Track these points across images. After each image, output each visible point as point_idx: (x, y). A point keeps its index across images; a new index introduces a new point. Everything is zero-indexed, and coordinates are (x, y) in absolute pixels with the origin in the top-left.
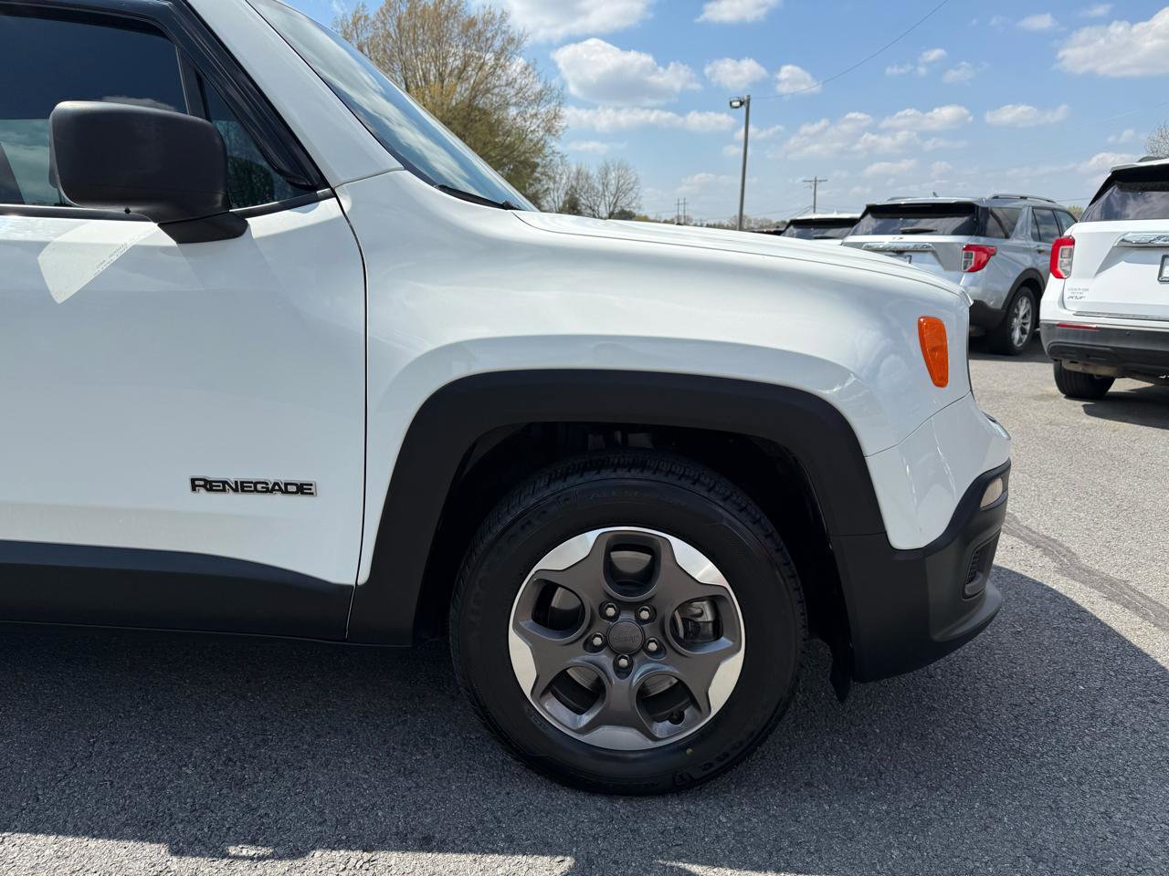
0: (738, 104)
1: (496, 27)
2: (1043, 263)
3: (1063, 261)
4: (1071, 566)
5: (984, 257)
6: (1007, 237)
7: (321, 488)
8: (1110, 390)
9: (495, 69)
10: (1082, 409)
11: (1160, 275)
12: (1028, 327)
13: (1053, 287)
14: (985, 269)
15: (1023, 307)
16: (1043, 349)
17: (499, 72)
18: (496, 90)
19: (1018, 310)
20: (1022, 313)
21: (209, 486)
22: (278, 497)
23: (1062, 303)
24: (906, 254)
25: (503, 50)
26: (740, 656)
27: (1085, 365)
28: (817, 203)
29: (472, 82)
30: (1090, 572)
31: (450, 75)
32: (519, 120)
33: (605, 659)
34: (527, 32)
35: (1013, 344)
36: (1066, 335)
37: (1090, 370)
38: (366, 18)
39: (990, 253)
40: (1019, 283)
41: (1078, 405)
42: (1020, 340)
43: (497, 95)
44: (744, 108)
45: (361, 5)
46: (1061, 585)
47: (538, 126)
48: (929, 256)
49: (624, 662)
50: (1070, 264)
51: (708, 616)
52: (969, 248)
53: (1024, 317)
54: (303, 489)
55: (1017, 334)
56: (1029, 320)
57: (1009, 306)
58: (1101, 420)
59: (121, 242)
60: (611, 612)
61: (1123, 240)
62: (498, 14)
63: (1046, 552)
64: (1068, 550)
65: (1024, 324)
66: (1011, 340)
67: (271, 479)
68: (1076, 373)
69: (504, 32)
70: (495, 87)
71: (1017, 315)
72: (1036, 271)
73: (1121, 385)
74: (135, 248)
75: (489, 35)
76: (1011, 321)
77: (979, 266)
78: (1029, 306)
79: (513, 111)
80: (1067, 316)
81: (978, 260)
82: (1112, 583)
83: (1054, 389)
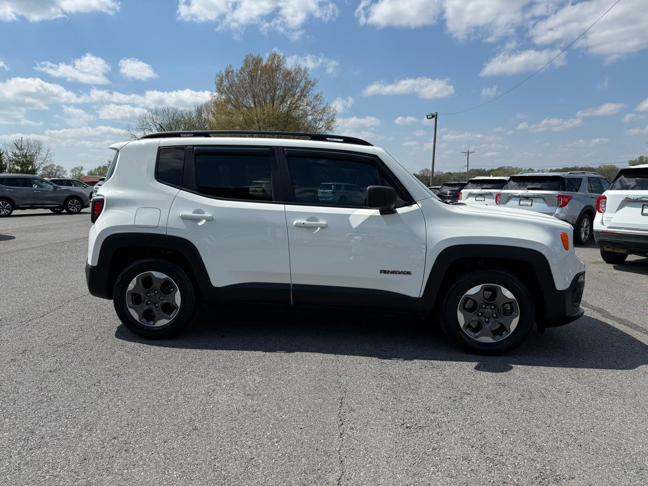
0: (431, 117)
1: (302, 76)
2: (593, 203)
3: (602, 205)
4: (607, 315)
5: (567, 200)
6: (577, 191)
7: (413, 273)
8: (626, 260)
9: (301, 97)
10: (613, 267)
11: (642, 212)
12: (588, 232)
13: (598, 216)
14: (567, 206)
15: (585, 223)
16: (595, 242)
17: (302, 98)
18: (301, 108)
19: (583, 224)
20: (585, 226)
21: (385, 272)
22: (402, 275)
23: (602, 223)
24: (530, 198)
25: (305, 87)
26: (518, 318)
27: (613, 248)
28: (469, 164)
29: (289, 103)
30: (614, 317)
31: (278, 99)
32: (312, 122)
33: (483, 318)
34: (317, 79)
35: (581, 240)
36: (605, 236)
37: (616, 251)
38: (232, 72)
39: (570, 198)
40: (584, 212)
41: (611, 266)
42: (584, 238)
43: (301, 110)
44: (434, 119)
45: (229, 66)
46: (603, 320)
47: (323, 126)
48: (541, 200)
49: (487, 320)
50: (605, 207)
51: (509, 308)
52: (559, 196)
53: (586, 227)
54: (408, 273)
55: (583, 235)
56: (588, 229)
57: (579, 222)
58: (621, 272)
59: (367, 214)
60: (484, 306)
61: (627, 198)
62: (303, 68)
63: (598, 311)
64: (606, 311)
65: (586, 230)
66: (581, 238)
67: (400, 270)
68: (610, 252)
69: (306, 79)
70: (301, 106)
71: (583, 227)
72: (591, 206)
73: (631, 258)
74: (371, 216)
75: (298, 80)
76: (580, 229)
77: (564, 204)
78: (588, 222)
79: (310, 118)
80: (604, 228)
81: (563, 202)
82: (621, 320)
83: (601, 259)
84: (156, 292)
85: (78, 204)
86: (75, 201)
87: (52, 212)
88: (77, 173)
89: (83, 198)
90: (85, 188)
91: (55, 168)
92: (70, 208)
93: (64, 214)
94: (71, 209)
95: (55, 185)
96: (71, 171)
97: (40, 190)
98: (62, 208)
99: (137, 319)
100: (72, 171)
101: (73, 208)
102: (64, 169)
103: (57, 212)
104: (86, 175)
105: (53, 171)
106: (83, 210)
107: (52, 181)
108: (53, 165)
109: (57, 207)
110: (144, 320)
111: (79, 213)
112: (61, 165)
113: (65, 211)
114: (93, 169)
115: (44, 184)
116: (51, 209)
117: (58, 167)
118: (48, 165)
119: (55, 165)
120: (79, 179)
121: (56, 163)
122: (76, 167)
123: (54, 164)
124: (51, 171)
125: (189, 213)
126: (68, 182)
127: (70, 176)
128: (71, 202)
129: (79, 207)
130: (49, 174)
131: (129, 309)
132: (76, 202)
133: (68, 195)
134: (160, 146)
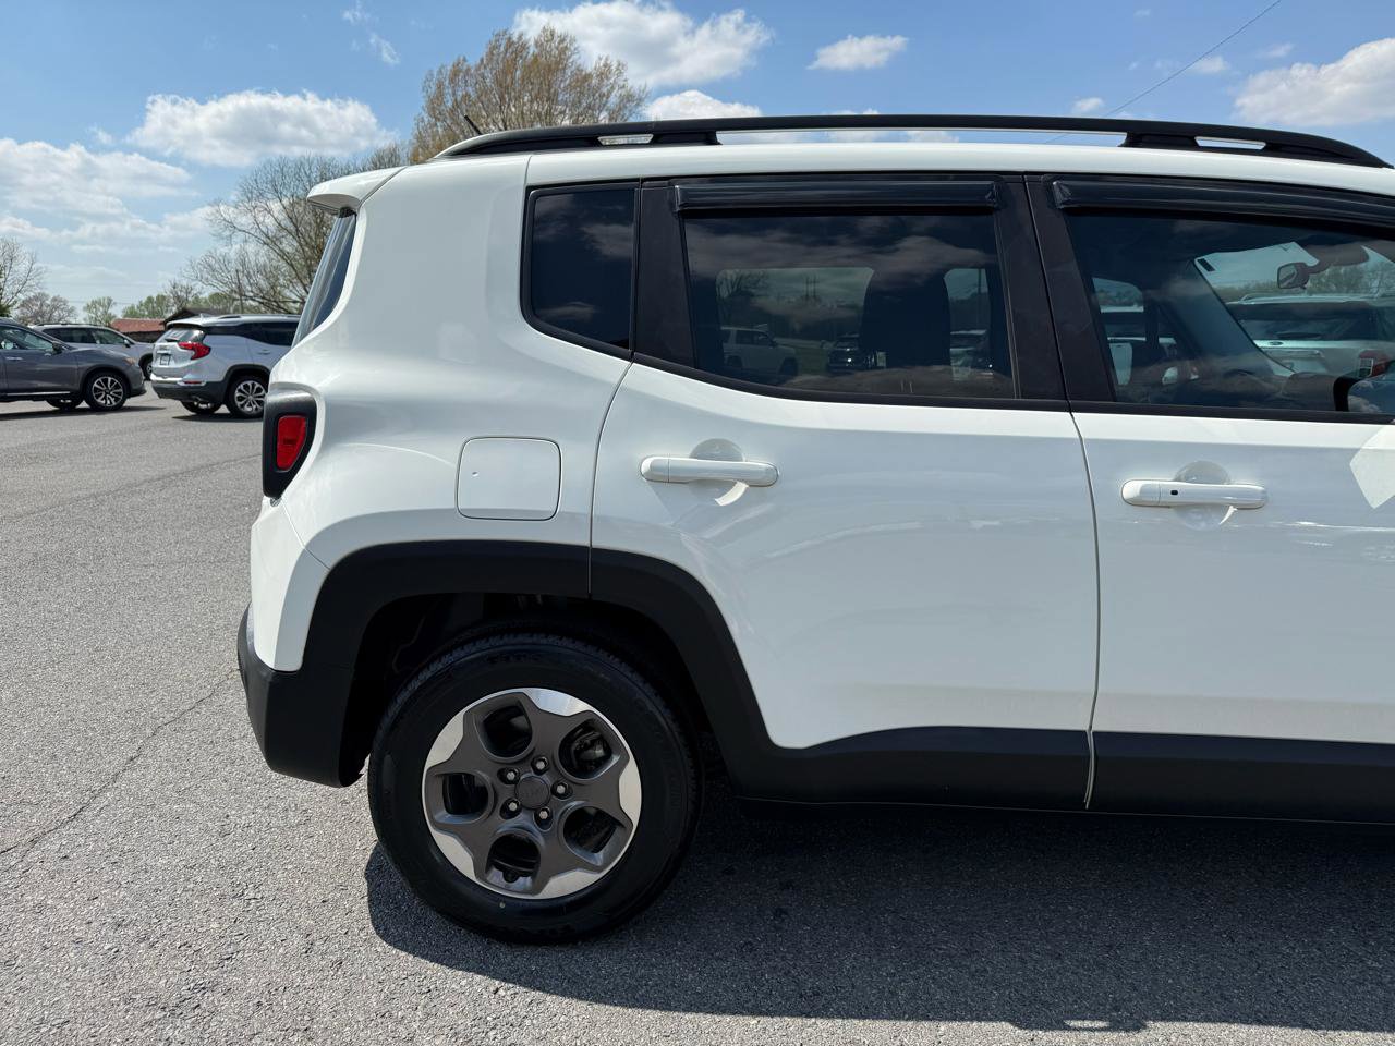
1: (612, 81)
25: (620, 107)
75: (605, 90)
84: (541, 766)
85: (117, 387)
86: (110, 379)
87: (53, 408)
88: (99, 313)
89: (128, 372)
90: (128, 346)
91: (48, 302)
92: (98, 397)
93: (83, 411)
94: (99, 400)
95: (58, 342)
96: (84, 309)
97: (20, 355)
98: (77, 397)
99: (468, 870)
100: (88, 308)
101: (105, 398)
102: (70, 305)
103: (65, 407)
104: (120, 316)
105: (44, 308)
106: (130, 402)
107: (46, 331)
108: (43, 295)
109: (65, 397)
110: (496, 877)
111: (119, 408)
112: (63, 296)
113: (84, 405)
114: (136, 304)
115: (28, 339)
116: (52, 400)
117: (55, 299)
118: (32, 294)
119: (47, 297)
120: (109, 326)
121: (51, 293)
122: (95, 298)
123: (47, 292)
124: (40, 307)
125: (677, 455)
126: (86, 335)
127: (85, 320)
128: (99, 383)
129: (119, 394)
130: (35, 316)
131: (436, 834)
132: (112, 382)
133: (90, 365)
134: (532, 181)
